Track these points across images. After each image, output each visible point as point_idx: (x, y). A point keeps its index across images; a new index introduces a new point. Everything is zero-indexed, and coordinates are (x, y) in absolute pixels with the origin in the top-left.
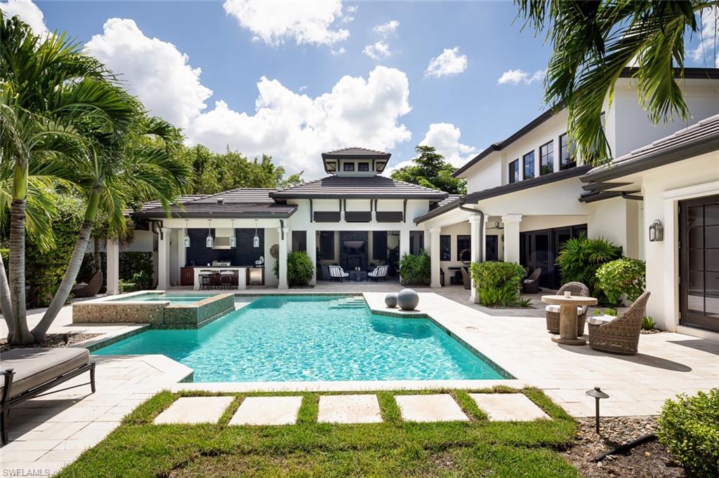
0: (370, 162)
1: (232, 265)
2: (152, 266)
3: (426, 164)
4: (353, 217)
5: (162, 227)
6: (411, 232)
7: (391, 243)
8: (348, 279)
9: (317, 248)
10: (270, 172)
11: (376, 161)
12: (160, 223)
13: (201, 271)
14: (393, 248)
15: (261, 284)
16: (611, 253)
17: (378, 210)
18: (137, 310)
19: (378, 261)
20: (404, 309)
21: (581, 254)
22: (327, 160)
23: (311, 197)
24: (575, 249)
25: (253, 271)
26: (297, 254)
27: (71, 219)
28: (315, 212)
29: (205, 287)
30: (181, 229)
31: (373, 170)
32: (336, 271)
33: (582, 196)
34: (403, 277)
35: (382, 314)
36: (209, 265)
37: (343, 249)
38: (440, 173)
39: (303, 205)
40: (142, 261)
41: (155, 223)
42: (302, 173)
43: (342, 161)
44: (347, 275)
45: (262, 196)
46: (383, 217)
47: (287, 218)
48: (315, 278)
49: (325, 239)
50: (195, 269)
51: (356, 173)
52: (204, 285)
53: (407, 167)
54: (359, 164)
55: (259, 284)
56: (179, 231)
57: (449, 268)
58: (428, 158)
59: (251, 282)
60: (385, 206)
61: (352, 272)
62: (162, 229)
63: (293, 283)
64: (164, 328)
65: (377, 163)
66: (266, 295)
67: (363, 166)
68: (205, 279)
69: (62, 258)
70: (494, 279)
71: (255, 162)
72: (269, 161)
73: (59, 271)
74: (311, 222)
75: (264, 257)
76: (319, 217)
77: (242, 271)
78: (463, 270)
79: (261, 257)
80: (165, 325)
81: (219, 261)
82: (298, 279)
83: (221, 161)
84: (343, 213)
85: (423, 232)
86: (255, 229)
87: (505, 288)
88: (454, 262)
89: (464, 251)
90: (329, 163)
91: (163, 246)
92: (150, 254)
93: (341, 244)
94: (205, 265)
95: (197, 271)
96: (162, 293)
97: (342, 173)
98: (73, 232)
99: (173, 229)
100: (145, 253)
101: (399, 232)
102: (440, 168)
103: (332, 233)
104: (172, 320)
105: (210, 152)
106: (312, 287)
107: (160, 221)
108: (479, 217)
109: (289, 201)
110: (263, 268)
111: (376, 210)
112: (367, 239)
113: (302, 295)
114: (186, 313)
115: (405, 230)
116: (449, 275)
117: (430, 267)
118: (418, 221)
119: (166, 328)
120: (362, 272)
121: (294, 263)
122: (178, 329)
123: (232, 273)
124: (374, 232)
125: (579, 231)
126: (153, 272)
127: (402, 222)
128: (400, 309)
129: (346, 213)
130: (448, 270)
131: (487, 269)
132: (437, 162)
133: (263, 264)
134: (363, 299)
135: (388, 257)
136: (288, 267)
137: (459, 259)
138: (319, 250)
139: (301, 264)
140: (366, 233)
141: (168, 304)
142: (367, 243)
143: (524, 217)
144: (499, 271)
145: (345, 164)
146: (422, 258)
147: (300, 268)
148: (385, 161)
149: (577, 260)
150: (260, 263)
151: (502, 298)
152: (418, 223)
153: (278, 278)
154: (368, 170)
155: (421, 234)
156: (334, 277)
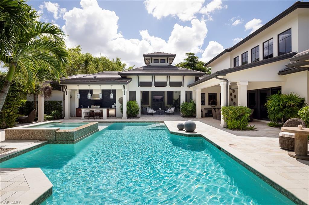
0: (166, 58)
1: (101, 107)
2: (62, 108)
3: (190, 61)
4: (158, 84)
5: (67, 89)
6: (186, 91)
7: (175, 97)
8: (155, 114)
9: (141, 99)
10: (120, 65)
11: (169, 58)
12: (65, 87)
13: (85, 110)
14: (176, 99)
15: (115, 116)
16: (298, 101)
17: (170, 81)
18: (41, 133)
19: (169, 105)
20: (188, 131)
21: (281, 102)
22: (146, 58)
23: (138, 75)
24: (277, 99)
25: (110, 110)
26: (131, 102)
27: (15, 83)
28: (140, 82)
29: (87, 117)
30: (76, 90)
31: (168, 62)
32: (150, 110)
33: (280, 72)
34: (182, 113)
35: (176, 134)
36: (89, 107)
37: (153, 100)
38: (197, 65)
39: (134, 78)
40: (57, 105)
41: (63, 87)
42: (134, 66)
43: (153, 58)
44: (155, 112)
45: (115, 75)
46: (173, 84)
47: (126, 84)
48: (140, 113)
49: (145, 94)
50: (82, 109)
51: (160, 64)
52: (86, 116)
53: (182, 62)
54: (161, 59)
55: (114, 116)
56: (76, 91)
57: (204, 109)
58: (191, 58)
59: (109, 115)
60: (174, 79)
61: (157, 110)
62: (67, 90)
63: (129, 116)
64: (55, 143)
65: (170, 59)
66: (116, 122)
67: (163, 61)
68: (87, 114)
69: (10, 104)
70: (235, 115)
71: (113, 61)
72: (119, 60)
73: (8, 110)
74: (138, 86)
75: (116, 103)
76: (142, 84)
77: (105, 110)
78: (213, 110)
79: (115, 104)
80: (56, 142)
81: (95, 105)
82: (132, 114)
83: (98, 60)
84: (153, 82)
85: (192, 91)
86: (111, 90)
87: (242, 120)
88: (207, 106)
89: (212, 100)
90: (146, 59)
91: (67, 98)
92: (61, 102)
93: (152, 97)
94: (87, 107)
95: (83, 110)
96: (61, 122)
97: (153, 64)
98: (16, 91)
99: (72, 90)
100: (58, 101)
101: (180, 91)
102: (197, 63)
103: (148, 92)
104: (60, 138)
105: (93, 56)
106: (139, 118)
107: (65, 86)
108: (226, 83)
109: (128, 77)
110: (115, 109)
111: (169, 81)
112: (164, 95)
113: (134, 122)
114: (68, 135)
115: (183, 91)
116: (205, 112)
117: (196, 108)
118: (189, 86)
119: (57, 143)
120: (162, 111)
121: (130, 106)
122: (63, 144)
123: (100, 111)
124: (167, 91)
125: (277, 90)
126: (62, 110)
127: (182, 87)
128: (186, 131)
129: (155, 82)
130: (204, 110)
131: (231, 110)
132: (195, 60)
133: (115, 107)
134: (164, 124)
135: (174, 103)
136: (127, 108)
137: (209, 104)
138: (142, 100)
139: (133, 107)
140: (164, 92)
141: (59, 129)
142: (164, 97)
143: (249, 83)
144: (238, 111)
145: (154, 59)
146: (192, 104)
147: (133, 108)
148: (173, 58)
149: (279, 105)
150: (114, 106)
151: (240, 125)
152: (189, 87)
153: (122, 113)
154: (165, 62)
155: (191, 93)
156: (149, 113)
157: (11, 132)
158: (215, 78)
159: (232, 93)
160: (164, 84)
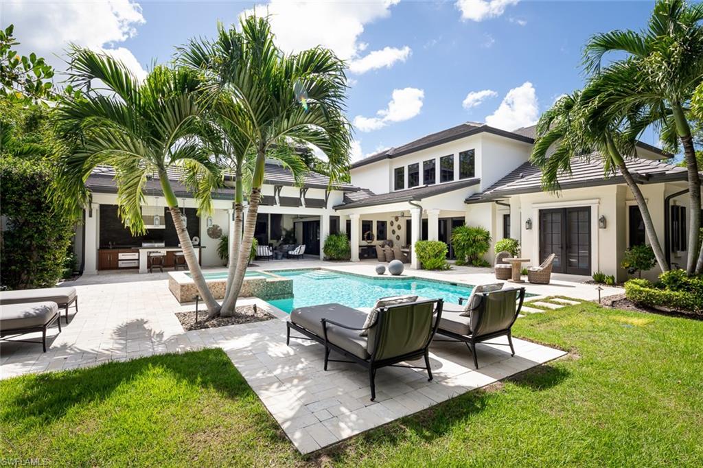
1: (166, 245)
5: (91, 202)
6: (331, 216)
7: (287, 225)
13: (150, 253)
14: (289, 229)
19: (276, 241)
20: (394, 274)
33: (466, 200)
46: (311, 203)
75: (199, 237)
81: (150, 242)
84: (277, 198)
88: (360, 241)
89: (368, 233)
91: (92, 224)
95: (144, 253)
101: (320, 216)
103: (268, 215)
108: (419, 210)
112: (267, 221)
115: (325, 215)
118: (336, 208)
125: (461, 221)
127: (324, 208)
128: (390, 274)
129: (280, 198)
133: (199, 244)
137: (363, 239)
142: (267, 224)
152: (336, 210)
155: (338, 219)
156: (263, 256)
157: (192, 287)
158: (407, 202)
159: (395, 222)
160: (295, 202)
